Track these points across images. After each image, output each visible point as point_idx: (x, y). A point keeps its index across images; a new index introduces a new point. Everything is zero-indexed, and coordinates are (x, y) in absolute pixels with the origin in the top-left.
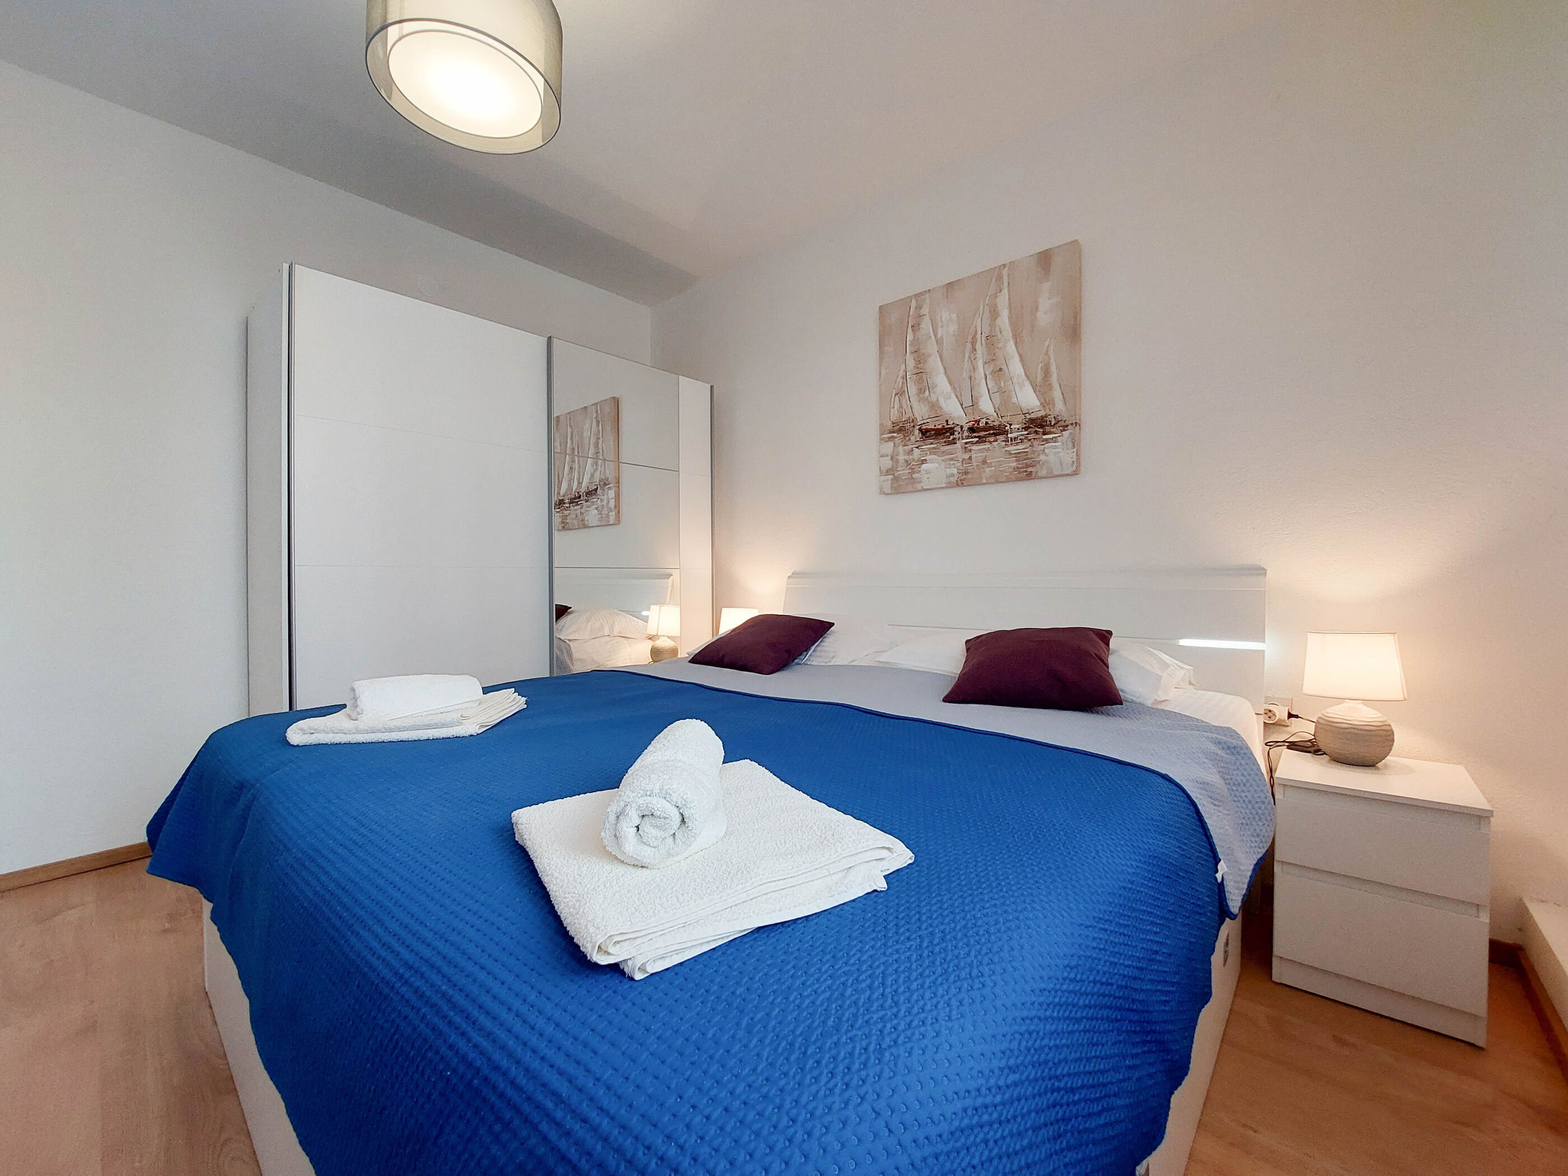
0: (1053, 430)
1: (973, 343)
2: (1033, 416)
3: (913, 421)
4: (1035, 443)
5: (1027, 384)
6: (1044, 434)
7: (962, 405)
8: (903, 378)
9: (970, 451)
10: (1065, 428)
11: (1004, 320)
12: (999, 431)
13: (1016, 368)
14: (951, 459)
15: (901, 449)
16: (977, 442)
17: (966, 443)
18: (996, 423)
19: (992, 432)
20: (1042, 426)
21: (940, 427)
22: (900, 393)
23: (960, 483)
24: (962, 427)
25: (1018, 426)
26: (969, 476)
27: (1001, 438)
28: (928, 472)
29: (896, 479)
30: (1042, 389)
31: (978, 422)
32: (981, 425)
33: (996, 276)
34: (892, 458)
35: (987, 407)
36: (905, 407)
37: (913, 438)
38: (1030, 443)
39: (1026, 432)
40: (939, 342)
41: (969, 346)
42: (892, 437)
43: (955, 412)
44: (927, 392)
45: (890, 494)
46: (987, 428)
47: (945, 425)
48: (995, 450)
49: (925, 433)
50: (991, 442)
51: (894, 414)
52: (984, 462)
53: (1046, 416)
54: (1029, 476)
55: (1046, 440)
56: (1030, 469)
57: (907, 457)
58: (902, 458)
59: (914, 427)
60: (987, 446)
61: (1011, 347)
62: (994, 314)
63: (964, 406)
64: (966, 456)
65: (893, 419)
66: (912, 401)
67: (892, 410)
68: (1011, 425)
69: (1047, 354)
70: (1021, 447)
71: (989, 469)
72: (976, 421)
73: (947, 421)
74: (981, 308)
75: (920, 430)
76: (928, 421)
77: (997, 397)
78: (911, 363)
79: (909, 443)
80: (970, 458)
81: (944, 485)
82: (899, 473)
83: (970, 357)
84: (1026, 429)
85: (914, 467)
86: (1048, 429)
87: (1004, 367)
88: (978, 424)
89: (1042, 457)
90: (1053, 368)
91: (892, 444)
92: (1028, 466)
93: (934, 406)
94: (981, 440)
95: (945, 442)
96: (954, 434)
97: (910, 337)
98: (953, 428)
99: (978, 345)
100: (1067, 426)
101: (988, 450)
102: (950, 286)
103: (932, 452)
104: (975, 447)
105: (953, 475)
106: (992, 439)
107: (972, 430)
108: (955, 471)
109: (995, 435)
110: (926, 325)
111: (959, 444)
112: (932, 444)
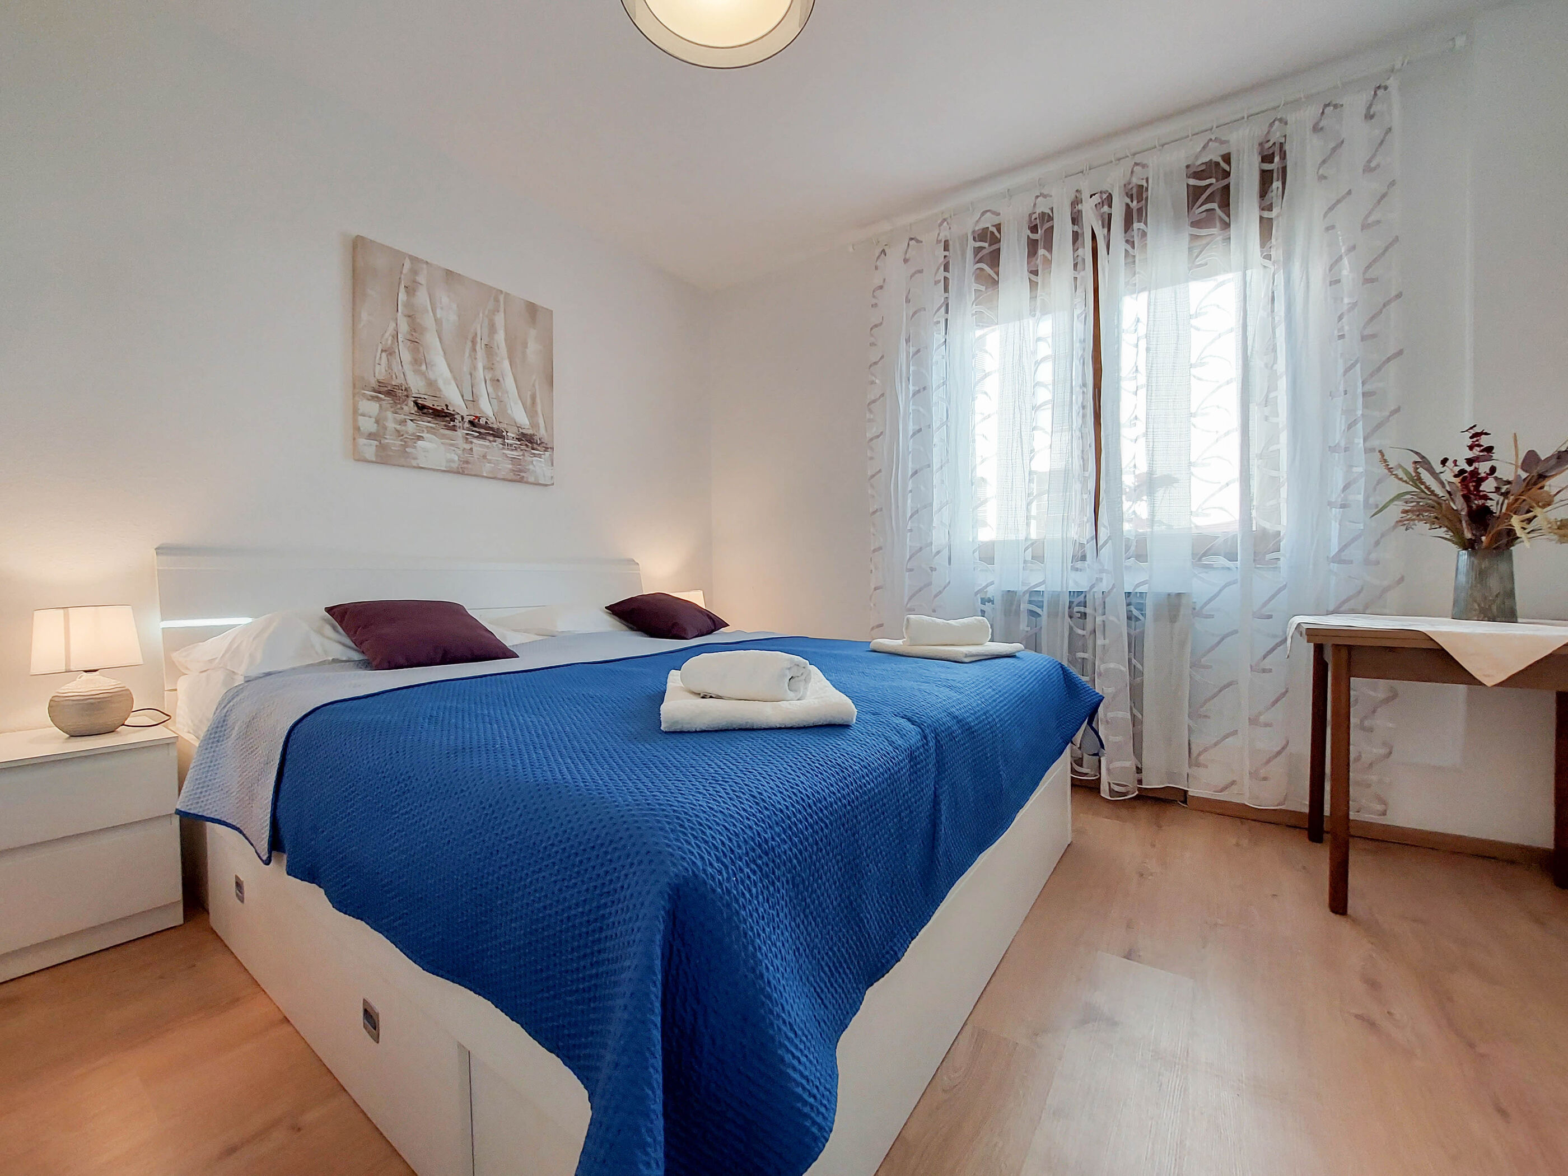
0: (538, 448)
1: (474, 342)
2: (524, 431)
3: (406, 390)
4: (526, 454)
5: (520, 402)
6: (533, 449)
7: (462, 396)
8: (393, 337)
9: (471, 443)
10: (546, 449)
11: (500, 337)
12: (497, 434)
13: (509, 383)
14: (452, 445)
15: (389, 415)
16: (477, 437)
17: (467, 434)
18: (495, 426)
19: (491, 432)
20: (531, 443)
21: (439, 408)
22: (389, 352)
23: (460, 472)
24: (463, 418)
25: (513, 435)
26: (470, 466)
27: (500, 440)
28: (425, 450)
29: (382, 447)
30: (531, 411)
31: (479, 418)
32: (481, 422)
33: (495, 296)
34: (377, 422)
35: (487, 409)
36: (396, 370)
37: (406, 408)
38: (521, 453)
39: (519, 443)
40: (438, 322)
41: (469, 344)
42: (377, 397)
43: (454, 398)
44: (424, 367)
45: (372, 462)
46: (486, 426)
47: (445, 408)
48: (492, 448)
49: (421, 408)
50: (490, 441)
51: (381, 372)
52: (484, 457)
53: (534, 435)
54: (521, 480)
55: (534, 454)
56: (522, 474)
57: (398, 427)
58: (391, 425)
59: (407, 396)
60: (487, 443)
61: (506, 364)
62: (492, 329)
63: (465, 398)
64: (468, 446)
65: (381, 378)
66: (404, 366)
67: (378, 367)
68: (507, 432)
69: (534, 386)
70: (515, 453)
71: (488, 465)
72: (476, 417)
73: (447, 406)
74: (481, 315)
75: (416, 403)
76: (426, 397)
77: (495, 402)
78: (404, 327)
79: (399, 411)
80: (471, 449)
81: (443, 469)
82: (387, 441)
83: (470, 355)
84: (519, 440)
85: (409, 441)
86: (535, 446)
87: (501, 379)
88: (479, 421)
89: (531, 467)
90: (538, 400)
91: (378, 405)
92: (521, 471)
93: (431, 384)
94: (481, 436)
95: (445, 426)
96: (454, 421)
97: (402, 296)
98: (453, 415)
99: (478, 348)
100: (548, 448)
101: (488, 447)
102: (449, 274)
103: (430, 430)
104: (475, 441)
105: (453, 461)
106: (491, 438)
107: (471, 422)
108: (456, 458)
109: (494, 436)
110: (422, 297)
111: (460, 433)
112: (429, 422)
